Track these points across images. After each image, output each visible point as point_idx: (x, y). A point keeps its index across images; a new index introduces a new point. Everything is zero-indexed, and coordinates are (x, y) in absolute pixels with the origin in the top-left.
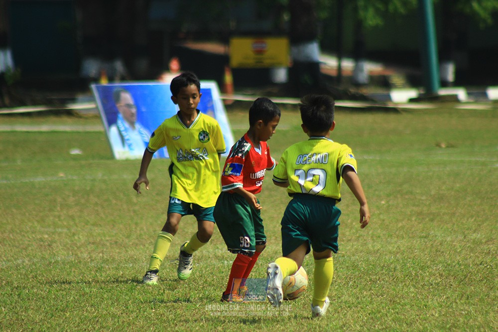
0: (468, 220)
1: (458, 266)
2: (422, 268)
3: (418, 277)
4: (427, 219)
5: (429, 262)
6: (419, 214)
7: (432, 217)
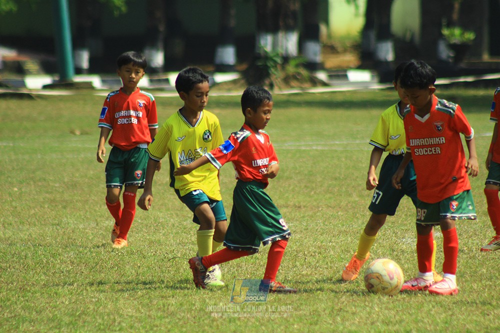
0: (100, 207)
1: (89, 253)
2: (53, 256)
3: (49, 264)
4: (60, 206)
5: (60, 250)
6: (52, 201)
7: (65, 204)
